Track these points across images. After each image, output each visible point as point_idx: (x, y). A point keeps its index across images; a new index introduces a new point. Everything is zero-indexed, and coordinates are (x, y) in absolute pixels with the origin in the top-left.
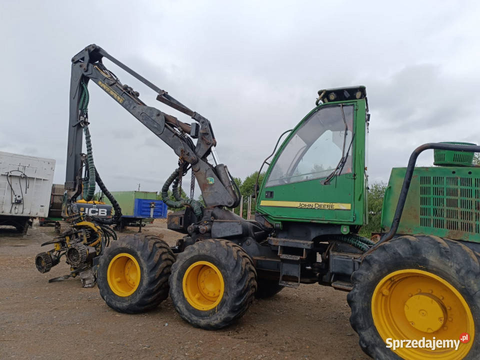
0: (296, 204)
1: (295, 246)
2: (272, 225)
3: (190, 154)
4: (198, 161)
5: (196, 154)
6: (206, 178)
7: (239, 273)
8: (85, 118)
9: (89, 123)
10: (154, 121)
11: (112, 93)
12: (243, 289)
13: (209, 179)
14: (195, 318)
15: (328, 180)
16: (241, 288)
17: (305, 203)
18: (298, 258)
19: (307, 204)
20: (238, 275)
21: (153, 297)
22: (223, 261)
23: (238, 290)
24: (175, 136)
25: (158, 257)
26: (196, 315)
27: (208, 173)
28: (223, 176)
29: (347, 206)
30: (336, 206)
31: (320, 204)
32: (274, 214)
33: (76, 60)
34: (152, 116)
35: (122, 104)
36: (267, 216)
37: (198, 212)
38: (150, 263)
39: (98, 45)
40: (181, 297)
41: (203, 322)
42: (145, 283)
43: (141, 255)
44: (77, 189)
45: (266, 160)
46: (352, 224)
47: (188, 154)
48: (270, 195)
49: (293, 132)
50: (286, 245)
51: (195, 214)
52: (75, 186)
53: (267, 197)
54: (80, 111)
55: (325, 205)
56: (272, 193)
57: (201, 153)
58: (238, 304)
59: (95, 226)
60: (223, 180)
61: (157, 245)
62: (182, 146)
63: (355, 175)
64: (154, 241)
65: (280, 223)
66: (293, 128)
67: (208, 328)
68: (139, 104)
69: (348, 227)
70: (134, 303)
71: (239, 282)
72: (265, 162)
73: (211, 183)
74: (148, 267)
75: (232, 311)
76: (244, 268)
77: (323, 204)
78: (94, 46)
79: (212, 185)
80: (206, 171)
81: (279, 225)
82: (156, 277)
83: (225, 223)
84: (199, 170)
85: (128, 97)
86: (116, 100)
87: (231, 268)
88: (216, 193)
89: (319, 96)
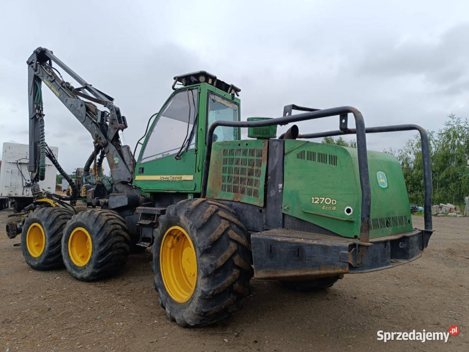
0: (158, 178)
1: (150, 212)
2: (144, 196)
3: (102, 139)
4: (107, 144)
5: (106, 137)
6: (113, 158)
7: (101, 237)
8: (41, 111)
9: (44, 115)
10: (79, 111)
11: (53, 89)
12: (105, 249)
13: (115, 159)
14: (74, 272)
15: (178, 156)
16: (102, 249)
17: (163, 176)
18: (150, 222)
19: (165, 177)
20: (100, 239)
21: (55, 257)
23: (100, 250)
24: (93, 123)
25: (59, 226)
26: (75, 270)
27: (115, 154)
28: (126, 156)
29: (190, 177)
30: (184, 177)
31: (173, 176)
32: (144, 187)
33: (30, 62)
34: (78, 107)
35: (59, 98)
36: (140, 188)
37: (108, 188)
38: (51, 231)
39: (43, 47)
40: (67, 256)
41: (79, 275)
42: (47, 247)
43: (45, 224)
44: (37, 171)
45: (139, 140)
46: (194, 192)
47: (100, 138)
48: (142, 171)
49: (158, 115)
50: (145, 212)
51: (106, 189)
52: (35, 169)
53: (139, 172)
54: (35, 105)
55: (176, 177)
56: (143, 169)
57: (111, 136)
58: (100, 261)
59: (54, 203)
60: (125, 159)
61: (61, 217)
62: (97, 131)
63: (196, 150)
65: (149, 194)
66: (158, 111)
67: (82, 280)
68: (70, 97)
69: (192, 195)
70: (40, 262)
71: (101, 244)
72: (138, 143)
73: (116, 162)
74: (49, 234)
75: (95, 267)
76: (108, 233)
77: (175, 176)
78: (40, 49)
79: (117, 164)
80: (113, 152)
81: (148, 195)
82: (55, 243)
83: (117, 196)
84: (109, 151)
85: (66, 92)
86: (55, 94)
87: (96, 233)
88: (120, 170)
89: (174, 81)
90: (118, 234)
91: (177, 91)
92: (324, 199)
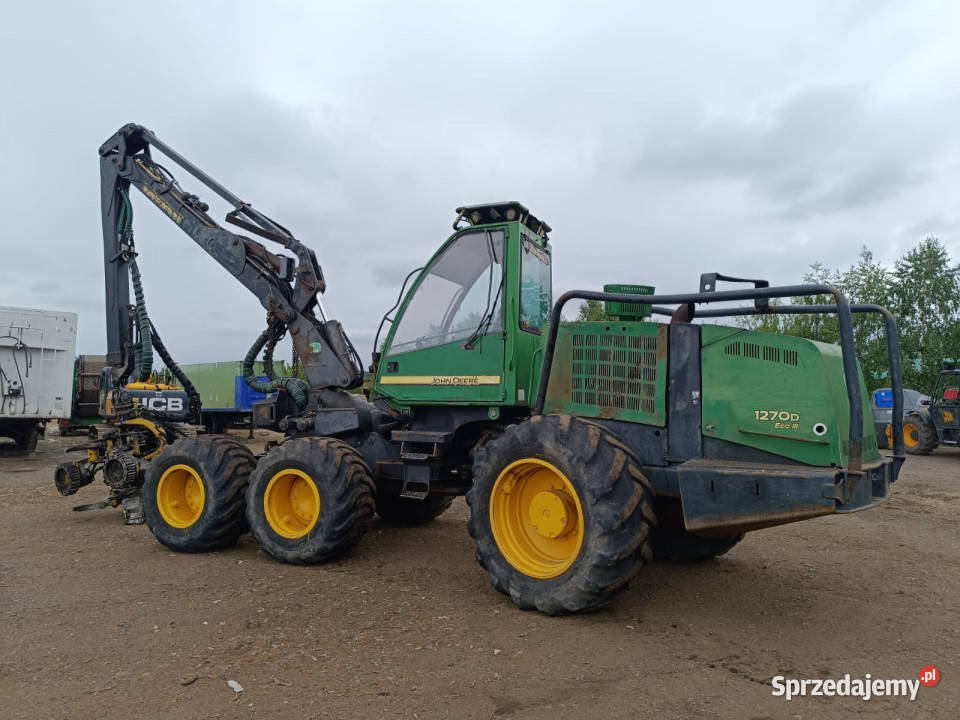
0: (428, 380)
1: (423, 440)
2: (398, 412)
3: (284, 307)
4: (296, 316)
5: (293, 305)
6: (308, 344)
7: (340, 487)
8: (130, 247)
9: (137, 255)
10: (229, 254)
11: (164, 206)
12: (347, 507)
13: (313, 345)
14: (279, 549)
15: (471, 343)
16: (343, 506)
17: (440, 378)
18: (425, 456)
19: (443, 378)
20: (339, 489)
21: (223, 529)
22: (319, 469)
23: (338, 509)
24: (262, 278)
25: (232, 470)
26: (280, 544)
27: (311, 337)
28: (335, 340)
29: (495, 380)
30: (482, 380)
31: (460, 377)
32: (399, 396)
33: (106, 151)
34: (227, 245)
35: (180, 225)
36: (390, 398)
37: (300, 398)
38: (219, 480)
40: (262, 520)
41: (290, 554)
42: (211, 508)
43: (205, 467)
44: (126, 363)
45: (388, 315)
46: (502, 404)
47: (280, 307)
48: (394, 368)
49: (425, 271)
50: (411, 439)
51: (294, 400)
52: (123, 359)
53: (389, 371)
54: (119, 236)
55: (466, 379)
56: (396, 364)
57: (301, 304)
58: (338, 528)
59: (156, 428)
60: (335, 345)
62: (272, 293)
63: (505, 334)
64: (227, 447)
65: (409, 408)
66: (424, 265)
67: (300, 562)
68: (205, 225)
69: (498, 409)
70: (195, 537)
71: (340, 499)
72: (385, 318)
73: (316, 351)
74: (215, 485)
75: (329, 539)
76: (349, 480)
77: (464, 377)
78: (132, 126)
79: (317, 354)
80: (309, 332)
81: (407, 411)
82: (227, 501)
83: (335, 413)
84: (298, 331)
85: (189, 213)
86: (171, 218)
87: (329, 479)
88: (324, 366)
89: (457, 215)
90: (362, 482)
91: (460, 233)
92: (776, 413)
